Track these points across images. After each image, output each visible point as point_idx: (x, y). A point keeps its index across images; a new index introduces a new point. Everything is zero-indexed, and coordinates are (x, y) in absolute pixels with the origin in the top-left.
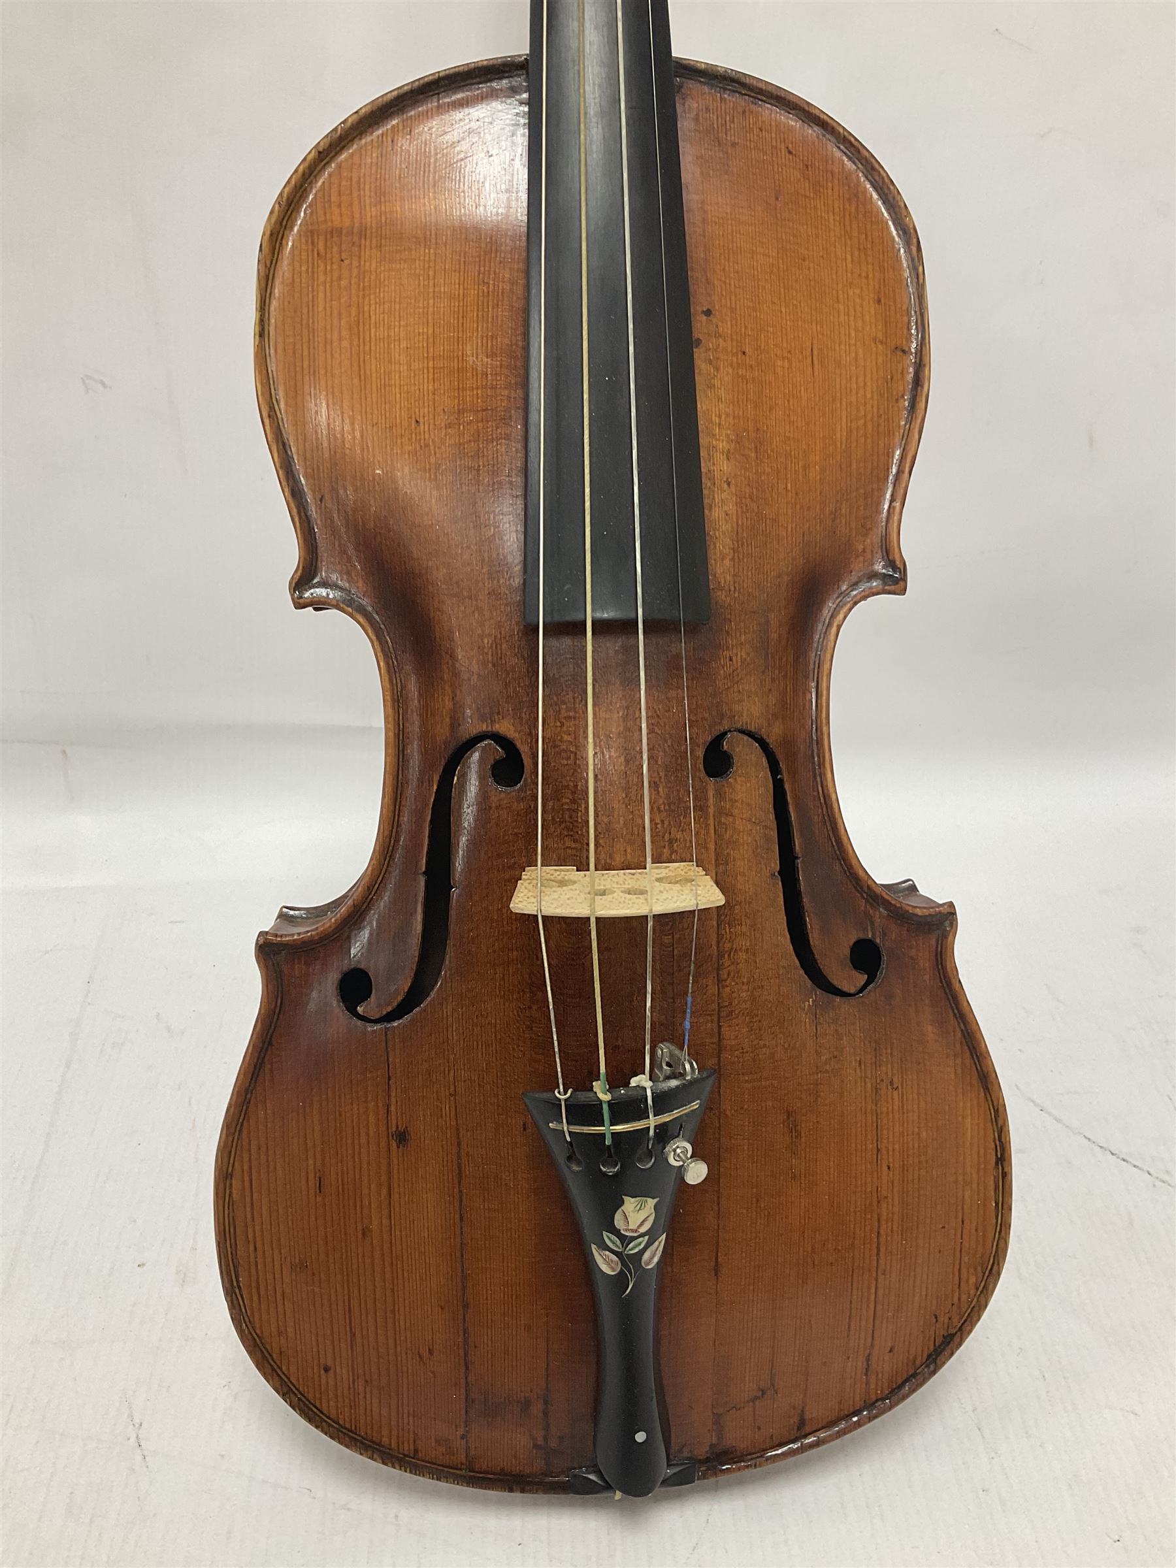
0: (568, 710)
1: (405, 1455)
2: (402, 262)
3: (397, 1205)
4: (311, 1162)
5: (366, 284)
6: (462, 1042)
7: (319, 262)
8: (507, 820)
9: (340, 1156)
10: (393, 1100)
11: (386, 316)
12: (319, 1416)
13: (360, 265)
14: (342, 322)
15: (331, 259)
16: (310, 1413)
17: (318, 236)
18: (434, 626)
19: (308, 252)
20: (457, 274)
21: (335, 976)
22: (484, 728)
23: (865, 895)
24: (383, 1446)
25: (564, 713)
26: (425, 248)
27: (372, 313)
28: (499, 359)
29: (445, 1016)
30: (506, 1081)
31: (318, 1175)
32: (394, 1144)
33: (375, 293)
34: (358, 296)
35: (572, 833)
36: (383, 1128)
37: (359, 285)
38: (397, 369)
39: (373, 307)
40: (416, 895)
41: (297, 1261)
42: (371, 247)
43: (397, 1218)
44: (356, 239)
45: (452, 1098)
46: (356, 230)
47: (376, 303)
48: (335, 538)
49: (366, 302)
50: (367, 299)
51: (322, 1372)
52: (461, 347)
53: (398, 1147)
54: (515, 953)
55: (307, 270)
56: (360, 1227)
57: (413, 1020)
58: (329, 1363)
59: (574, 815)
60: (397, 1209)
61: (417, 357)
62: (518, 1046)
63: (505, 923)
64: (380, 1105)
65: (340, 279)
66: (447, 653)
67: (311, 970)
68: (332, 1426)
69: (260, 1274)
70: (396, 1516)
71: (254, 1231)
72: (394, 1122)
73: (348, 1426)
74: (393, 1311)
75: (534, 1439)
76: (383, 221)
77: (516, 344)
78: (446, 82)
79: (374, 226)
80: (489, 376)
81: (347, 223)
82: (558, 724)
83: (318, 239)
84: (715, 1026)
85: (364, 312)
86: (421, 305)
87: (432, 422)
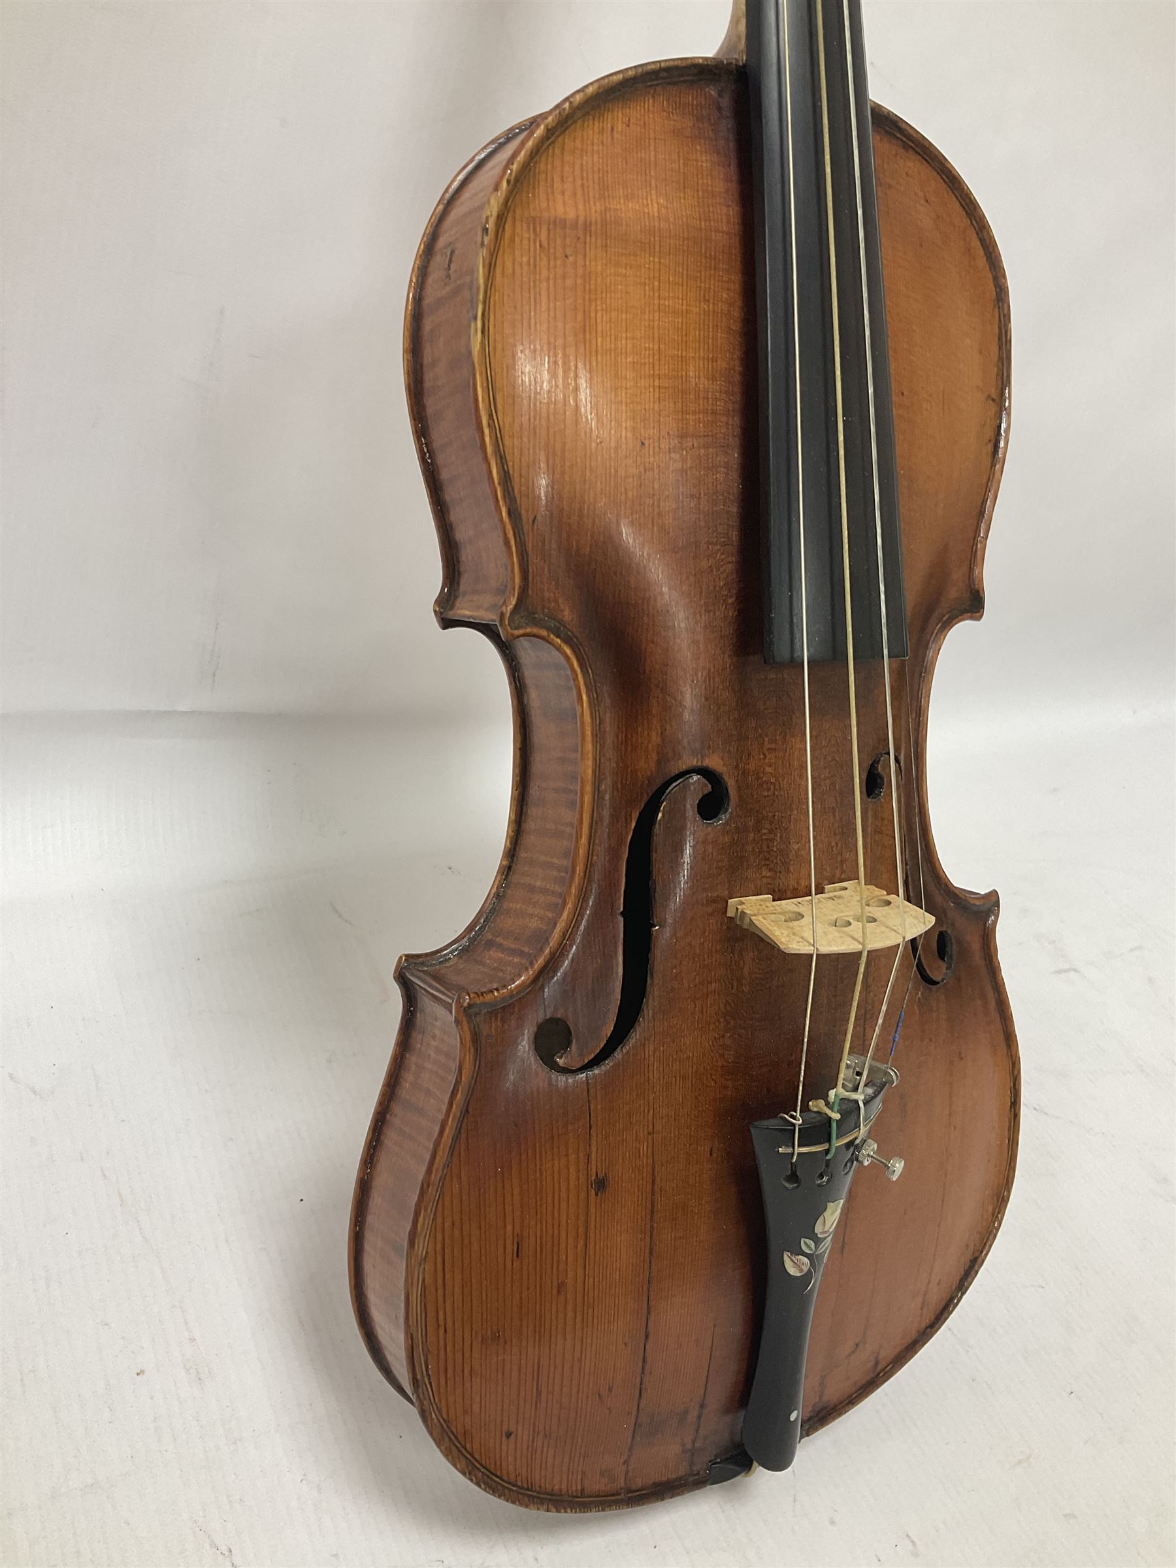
0: (770, 742)
1: (574, 1497)
2: (628, 267)
3: (592, 1253)
4: (509, 1228)
5: (592, 287)
6: (662, 1080)
7: (542, 255)
8: (712, 854)
9: (539, 1216)
10: (594, 1148)
11: (613, 325)
12: (501, 1484)
13: (585, 265)
14: (567, 326)
15: (555, 253)
16: (493, 1483)
17: (540, 224)
18: (645, 659)
19: (529, 240)
20: (681, 288)
21: (531, 1030)
22: (695, 762)
23: (942, 892)
24: (555, 1495)
25: (767, 746)
26: (650, 256)
27: (599, 320)
28: (718, 383)
29: (647, 1056)
30: (699, 1111)
31: (516, 1240)
32: (593, 1192)
33: (602, 299)
34: (584, 300)
35: (768, 862)
36: (582, 1179)
37: (585, 287)
38: (624, 385)
39: (599, 314)
40: (614, 937)
41: (489, 1333)
42: (596, 246)
43: (591, 1266)
44: (581, 234)
45: (650, 1138)
46: (581, 221)
47: (602, 310)
48: (545, 562)
49: (593, 307)
50: (593, 304)
51: (504, 1438)
52: (684, 367)
53: (597, 1195)
54: (714, 985)
55: (529, 262)
56: (555, 1284)
57: (616, 1067)
58: (512, 1428)
59: (771, 844)
60: (592, 1257)
61: (643, 373)
62: (711, 1075)
63: (706, 956)
64: (581, 1155)
65: (564, 277)
66: (657, 686)
67: (506, 1027)
68: (512, 1490)
69: (449, 1354)
70: (536, 1559)
71: (445, 1312)
72: (594, 1171)
73: (525, 1486)
74: (580, 1360)
75: (683, 1445)
76: (608, 219)
77: (733, 369)
78: (665, 74)
79: (599, 222)
80: (710, 400)
81: (571, 215)
82: (762, 756)
83: (540, 227)
84: (862, 1029)
85: (590, 317)
86: (647, 317)
87: (656, 444)
